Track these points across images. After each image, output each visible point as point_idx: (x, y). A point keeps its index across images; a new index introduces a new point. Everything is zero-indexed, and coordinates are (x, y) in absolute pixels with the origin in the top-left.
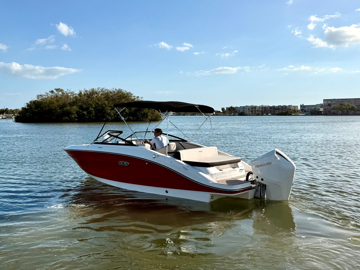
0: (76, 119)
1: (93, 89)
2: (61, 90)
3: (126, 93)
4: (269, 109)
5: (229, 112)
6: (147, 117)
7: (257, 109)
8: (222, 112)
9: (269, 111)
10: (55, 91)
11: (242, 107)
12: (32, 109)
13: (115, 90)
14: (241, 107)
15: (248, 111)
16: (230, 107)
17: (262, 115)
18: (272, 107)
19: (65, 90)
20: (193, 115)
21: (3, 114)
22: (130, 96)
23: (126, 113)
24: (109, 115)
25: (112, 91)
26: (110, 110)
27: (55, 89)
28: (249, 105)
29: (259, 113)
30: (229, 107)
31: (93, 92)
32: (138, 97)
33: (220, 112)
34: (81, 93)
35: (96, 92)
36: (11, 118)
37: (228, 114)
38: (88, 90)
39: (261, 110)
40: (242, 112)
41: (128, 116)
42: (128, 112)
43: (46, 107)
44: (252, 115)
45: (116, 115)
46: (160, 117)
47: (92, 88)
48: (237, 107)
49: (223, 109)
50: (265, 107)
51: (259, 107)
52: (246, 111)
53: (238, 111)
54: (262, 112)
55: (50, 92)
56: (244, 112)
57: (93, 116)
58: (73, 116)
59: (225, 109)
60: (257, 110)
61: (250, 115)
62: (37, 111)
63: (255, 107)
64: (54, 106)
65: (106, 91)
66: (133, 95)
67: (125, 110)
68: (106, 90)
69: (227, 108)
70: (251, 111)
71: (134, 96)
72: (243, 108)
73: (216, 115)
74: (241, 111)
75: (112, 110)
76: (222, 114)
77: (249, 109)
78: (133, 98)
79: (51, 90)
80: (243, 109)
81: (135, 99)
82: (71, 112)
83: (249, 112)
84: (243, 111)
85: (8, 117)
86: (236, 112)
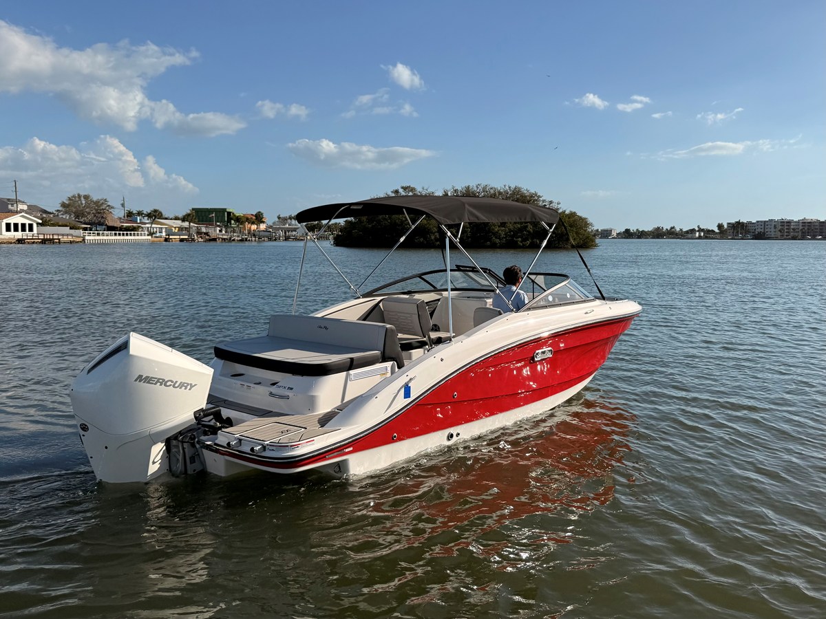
0: (438, 243)
1: (469, 187)
2: (413, 190)
3: (527, 194)
4: (818, 227)
5: (733, 233)
6: (568, 239)
7: (792, 227)
8: (718, 231)
9: (818, 230)
10: (401, 191)
11: (761, 222)
12: (363, 223)
13: (508, 188)
14: (758, 222)
15: (773, 230)
16: (737, 222)
17: (803, 238)
18: (824, 222)
19: (419, 189)
20: (658, 238)
21: (313, 231)
22: (536, 200)
23: (529, 231)
24: (496, 235)
25: (502, 191)
26: (499, 227)
27: (402, 188)
28: (777, 218)
29: (796, 234)
30: (733, 221)
31: (468, 193)
32: (551, 202)
33: (714, 231)
34: (446, 195)
35: (473, 193)
36: (327, 238)
37: (730, 236)
38: (460, 189)
39: (802, 230)
40: (759, 233)
41: (532, 239)
42: (531, 230)
43: (386, 220)
44: (783, 238)
45: (510, 236)
46: (593, 241)
47: (467, 185)
48: (750, 223)
49: (720, 226)
50: (810, 222)
51: (798, 222)
52: (768, 230)
53: (751, 231)
54: (803, 232)
55: (392, 192)
56: (764, 233)
57: (467, 236)
58: (433, 237)
59: (726, 226)
60: (793, 229)
61: (777, 239)
62: (370, 226)
63: (789, 222)
64: (399, 219)
65: (492, 191)
66: (541, 199)
67: (527, 226)
68: (491, 189)
69: (728, 224)
70: (780, 231)
71: (544, 201)
72: (763, 224)
73: (706, 238)
74: (759, 230)
75: (502, 227)
76: (718, 236)
77: (775, 227)
78: (541, 203)
79: (395, 188)
80: (762, 227)
81: (545, 205)
82: (429, 230)
83: (775, 232)
84: (762, 230)
85: (322, 237)
86: (748, 232)
